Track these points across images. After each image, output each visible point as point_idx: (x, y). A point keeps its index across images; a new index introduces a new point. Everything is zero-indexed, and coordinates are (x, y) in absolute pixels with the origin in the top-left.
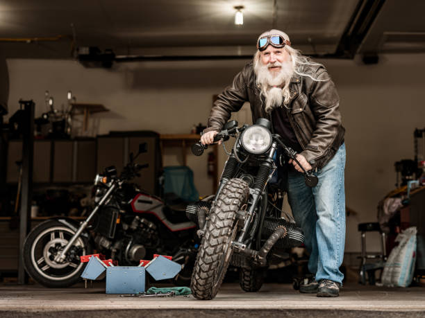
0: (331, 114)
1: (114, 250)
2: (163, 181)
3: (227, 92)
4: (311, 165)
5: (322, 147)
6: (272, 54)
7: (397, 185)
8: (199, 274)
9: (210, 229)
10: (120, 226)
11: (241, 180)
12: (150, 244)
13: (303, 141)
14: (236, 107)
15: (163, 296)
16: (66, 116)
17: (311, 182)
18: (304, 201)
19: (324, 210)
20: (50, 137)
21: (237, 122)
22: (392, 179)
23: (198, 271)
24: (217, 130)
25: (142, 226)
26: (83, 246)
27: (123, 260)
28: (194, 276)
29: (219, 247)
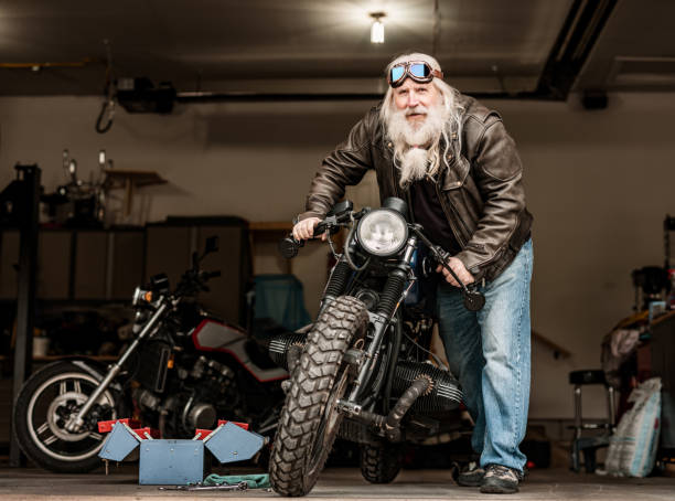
0: (508, 192)
1: (163, 412)
2: (253, 299)
3: (339, 153)
4: (474, 275)
5: (491, 246)
6: (412, 92)
7: (635, 308)
8: (281, 454)
9: (300, 380)
10: (173, 372)
11: (354, 299)
12: (223, 402)
13: (463, 236)
14: (354, 177)
15: (229, 490)
16: (97, 191)
17: (474, 303)
18: (464, 335)
19: (495, 349)
20: (70, 225)
21: (351, 204)
22: (627, 298)
23: (279, 449)
24: (320, 216)
25: (210, 372)
26: (112, 404)
27: (178, 429)
28: (273, 457)
29: (313, 409)
